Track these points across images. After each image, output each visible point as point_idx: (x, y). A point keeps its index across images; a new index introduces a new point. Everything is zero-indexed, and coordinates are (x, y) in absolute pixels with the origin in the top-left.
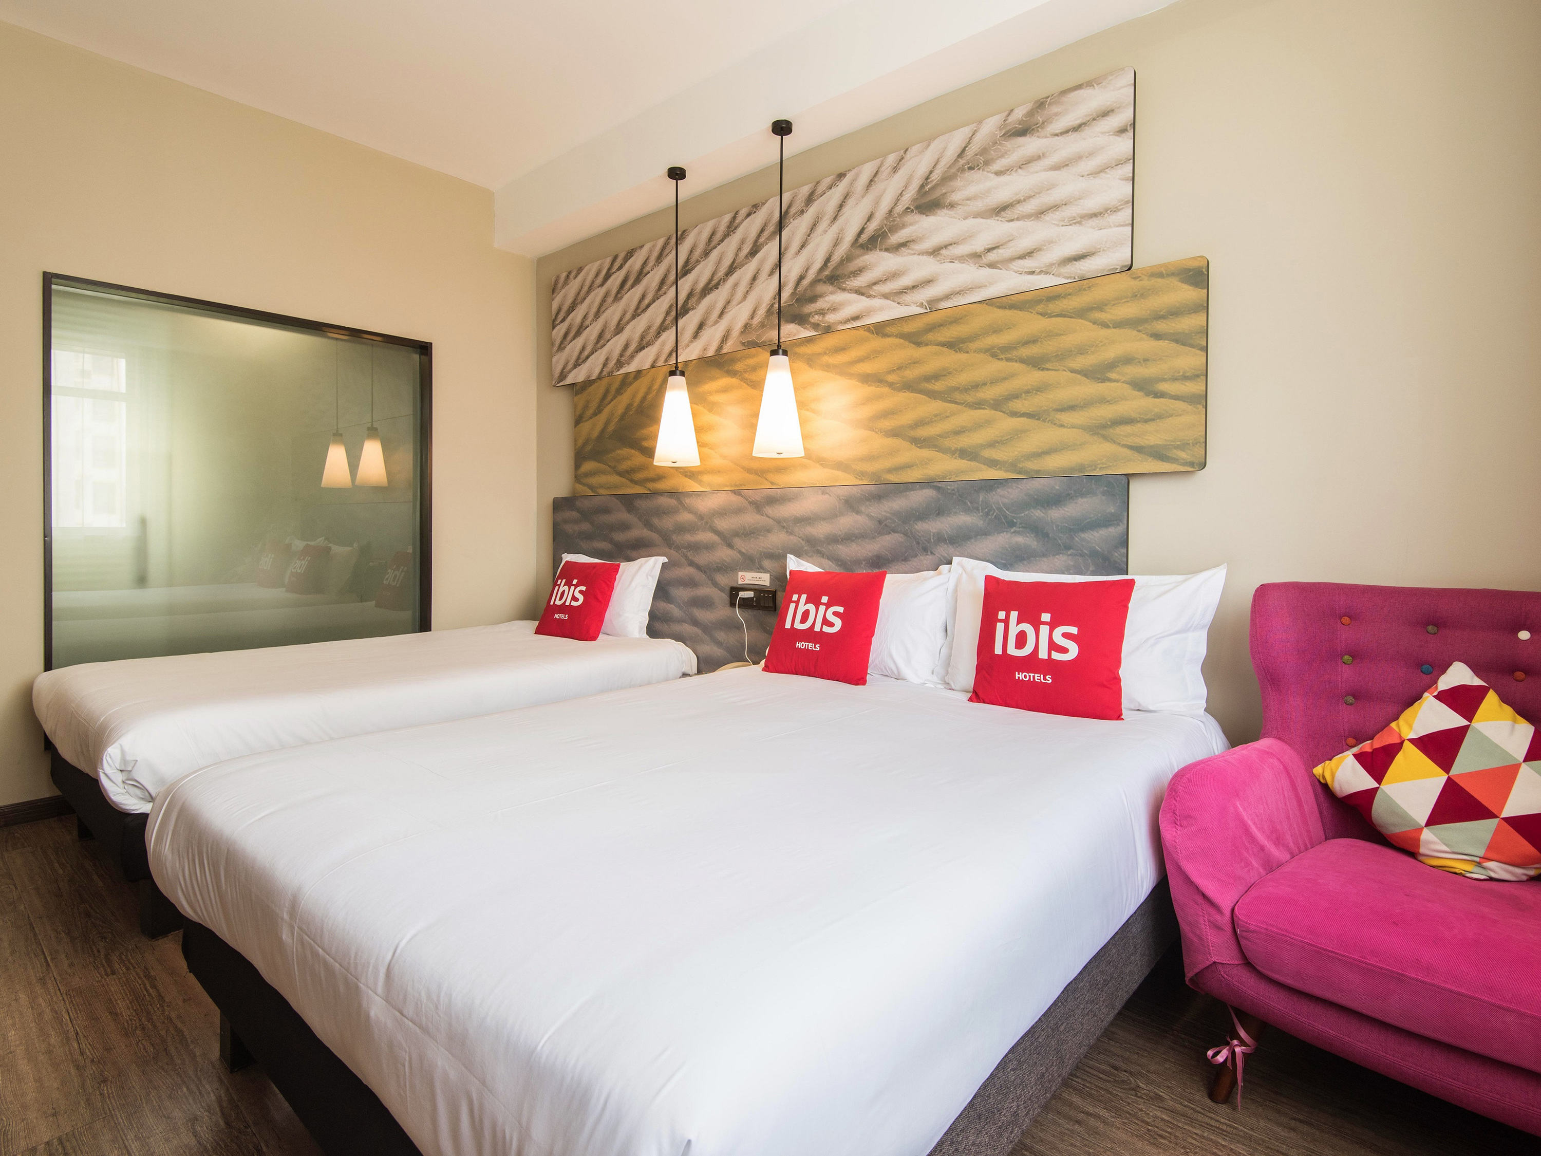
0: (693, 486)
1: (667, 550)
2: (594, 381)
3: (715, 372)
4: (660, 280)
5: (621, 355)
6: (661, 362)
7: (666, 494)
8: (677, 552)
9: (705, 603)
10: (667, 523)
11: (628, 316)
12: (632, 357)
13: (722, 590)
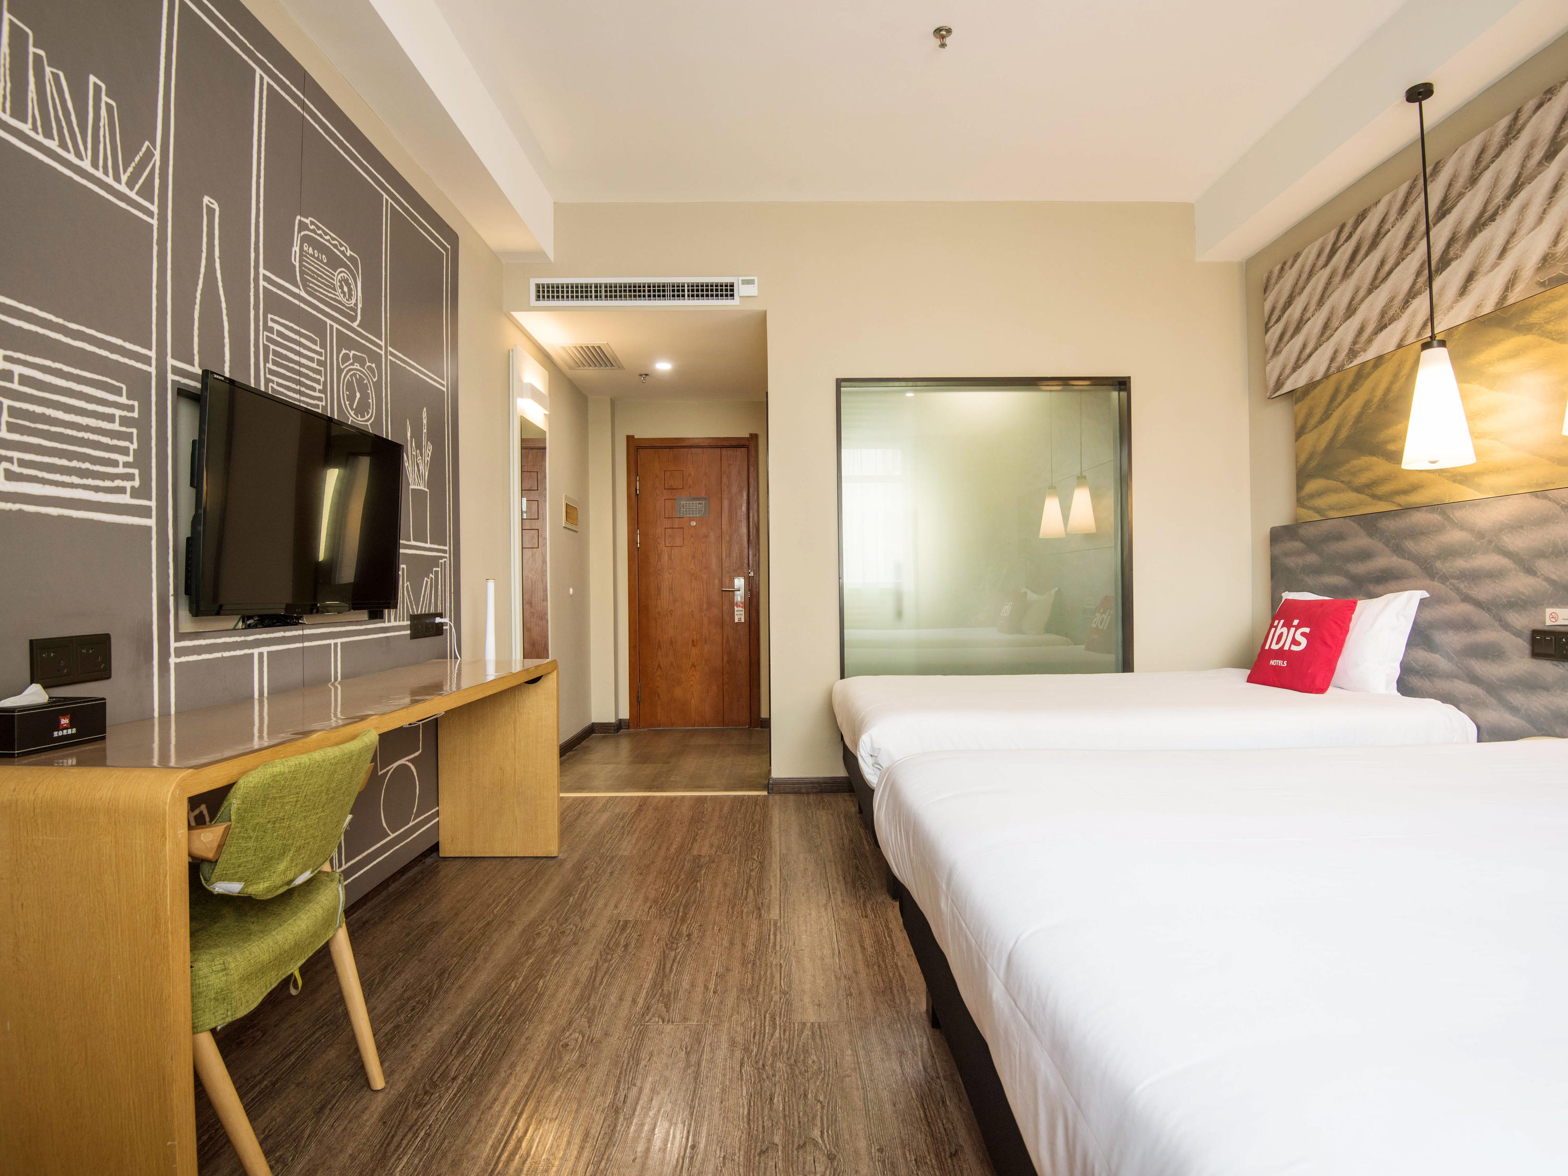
0: (1467, 493)
1: (1428, 582)
2: (1319, 382)
3: (1499, 332)
4: (1405, 236)
5: (1355, 343)
6: (1411, 338)
7: (1424, 508)
8: (1442, 583)
9: (1491, 653)
10: (1427, 546)
11: (1362, 293)
12: (1370, 341)
13: (1518, 634)
